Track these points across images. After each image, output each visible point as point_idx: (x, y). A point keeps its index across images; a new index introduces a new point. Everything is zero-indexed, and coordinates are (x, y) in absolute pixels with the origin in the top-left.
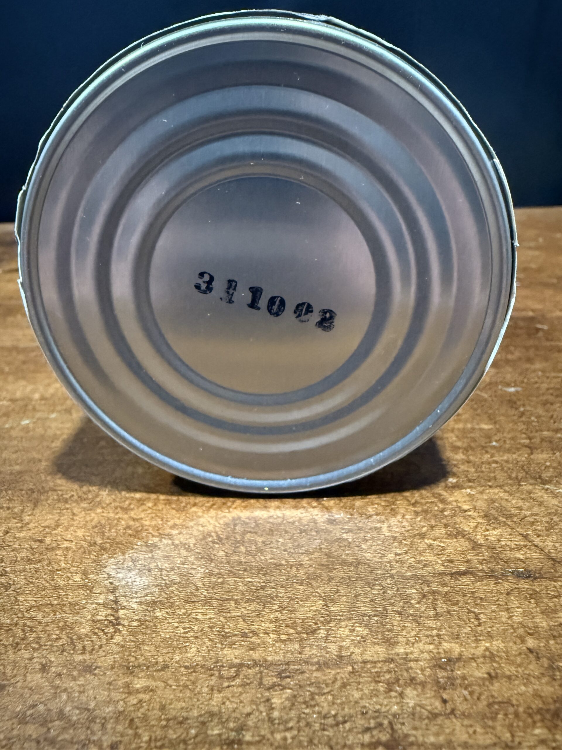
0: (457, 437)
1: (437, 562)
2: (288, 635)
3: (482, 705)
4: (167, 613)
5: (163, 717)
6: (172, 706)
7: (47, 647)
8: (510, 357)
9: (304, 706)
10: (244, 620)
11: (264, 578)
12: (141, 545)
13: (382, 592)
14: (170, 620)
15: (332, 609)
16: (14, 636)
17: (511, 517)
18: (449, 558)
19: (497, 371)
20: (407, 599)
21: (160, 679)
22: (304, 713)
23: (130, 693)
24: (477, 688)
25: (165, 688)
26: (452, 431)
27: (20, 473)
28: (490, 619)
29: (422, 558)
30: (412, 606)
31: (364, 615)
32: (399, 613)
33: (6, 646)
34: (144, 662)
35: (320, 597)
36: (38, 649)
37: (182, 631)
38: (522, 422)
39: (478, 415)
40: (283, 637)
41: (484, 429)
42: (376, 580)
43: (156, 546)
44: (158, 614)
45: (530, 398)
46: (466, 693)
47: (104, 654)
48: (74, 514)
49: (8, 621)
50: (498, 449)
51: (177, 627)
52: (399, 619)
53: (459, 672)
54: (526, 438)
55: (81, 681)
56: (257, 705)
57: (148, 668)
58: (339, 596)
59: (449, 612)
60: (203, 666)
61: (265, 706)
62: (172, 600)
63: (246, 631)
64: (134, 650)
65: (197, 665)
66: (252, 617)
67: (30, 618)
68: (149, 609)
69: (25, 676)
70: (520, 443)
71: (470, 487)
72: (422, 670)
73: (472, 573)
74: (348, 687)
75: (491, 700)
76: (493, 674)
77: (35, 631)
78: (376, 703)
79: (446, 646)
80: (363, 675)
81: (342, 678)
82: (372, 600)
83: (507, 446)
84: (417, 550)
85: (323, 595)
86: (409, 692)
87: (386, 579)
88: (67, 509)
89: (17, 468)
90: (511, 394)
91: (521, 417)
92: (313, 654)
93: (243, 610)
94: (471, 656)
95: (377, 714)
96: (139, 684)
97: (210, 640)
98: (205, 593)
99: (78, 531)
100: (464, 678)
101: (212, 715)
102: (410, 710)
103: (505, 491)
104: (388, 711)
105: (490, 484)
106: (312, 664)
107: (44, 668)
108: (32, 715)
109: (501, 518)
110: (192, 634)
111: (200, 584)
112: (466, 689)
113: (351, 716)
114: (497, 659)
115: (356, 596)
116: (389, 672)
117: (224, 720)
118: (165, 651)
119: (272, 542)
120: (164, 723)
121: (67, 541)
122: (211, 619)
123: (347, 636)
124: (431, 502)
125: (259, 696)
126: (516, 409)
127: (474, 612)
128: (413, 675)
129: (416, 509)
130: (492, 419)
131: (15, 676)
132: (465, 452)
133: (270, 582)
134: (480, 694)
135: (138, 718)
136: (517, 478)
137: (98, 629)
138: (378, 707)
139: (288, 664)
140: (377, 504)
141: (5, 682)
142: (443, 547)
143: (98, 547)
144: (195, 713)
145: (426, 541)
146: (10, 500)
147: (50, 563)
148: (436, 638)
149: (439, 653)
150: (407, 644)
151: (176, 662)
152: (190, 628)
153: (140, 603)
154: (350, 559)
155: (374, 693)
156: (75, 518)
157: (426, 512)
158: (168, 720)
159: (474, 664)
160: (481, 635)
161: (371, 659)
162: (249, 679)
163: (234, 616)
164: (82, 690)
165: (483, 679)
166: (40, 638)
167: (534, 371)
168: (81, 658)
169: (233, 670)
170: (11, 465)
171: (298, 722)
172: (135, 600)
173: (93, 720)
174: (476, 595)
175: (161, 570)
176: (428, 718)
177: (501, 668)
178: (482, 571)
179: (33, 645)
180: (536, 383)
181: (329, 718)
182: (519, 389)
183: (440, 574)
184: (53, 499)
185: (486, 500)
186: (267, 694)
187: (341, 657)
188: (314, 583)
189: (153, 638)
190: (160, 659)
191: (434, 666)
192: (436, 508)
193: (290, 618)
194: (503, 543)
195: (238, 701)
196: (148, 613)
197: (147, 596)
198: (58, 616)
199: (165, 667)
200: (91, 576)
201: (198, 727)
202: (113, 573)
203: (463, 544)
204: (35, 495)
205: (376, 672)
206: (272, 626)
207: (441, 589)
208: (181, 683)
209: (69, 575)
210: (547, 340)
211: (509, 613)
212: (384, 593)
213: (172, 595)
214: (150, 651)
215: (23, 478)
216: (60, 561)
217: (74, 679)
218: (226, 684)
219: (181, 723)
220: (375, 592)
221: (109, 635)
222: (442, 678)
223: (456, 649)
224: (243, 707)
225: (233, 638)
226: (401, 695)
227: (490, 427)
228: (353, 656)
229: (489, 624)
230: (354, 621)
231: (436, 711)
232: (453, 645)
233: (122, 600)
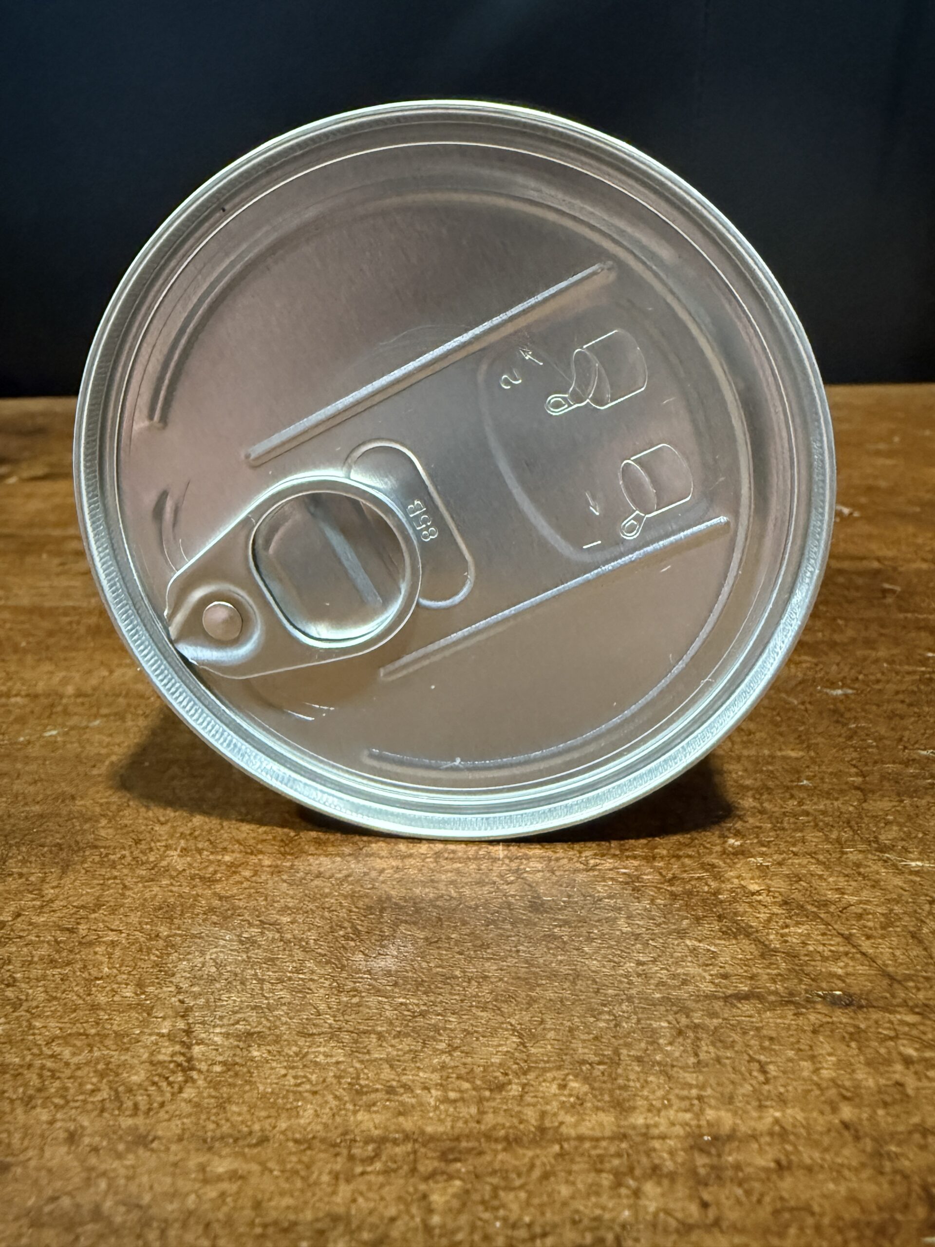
0: (746, 770)
1: (704, 978)
2: (461, 1091)
3: (764, 1213)
4: (269, 1052)
5: (257, 1221)
6: (273, 1203)
7: (77, 1104)
8: (837, 637)
9: (481, 1208)
10: (392, 1067)
11: (425, 997)
12: (231, 940)
13: (612, 1024)
14: (274, 1064)
15: (533, 1050)
16: (26, 1085)
17: (825, 905)
18: (722, 971)
19: (815, 660)
20: (652, 1036)
21: (253, 1159)
22: (480, 1219)
23: (206, 1181)
24: (757, 1185)
25: (262, 1173)
26: (739, 759)
27: (41, 816)
28: (784, 1072)
29: (680, 971)
30: (660, 1048)
31: (583, 1062)
32: (639, 1060)
33: (12, 1101)
34: (230, 1131)
35: (514, 1030)
36: (62, 1107)
37: (292, 1081)
38: (852, 746)
39: (781, 734)
40: (452, 1095)
41: (790, 758)
42: (605, 1005)
43: (255, 942)
44: (256, 1053)
45: (867, 707)
46: (739, 1192)
47: (167, 1117)
48: (125, 887)
49: (17, 1060)
50: (811, 792)
51: (285, 1075)
52: (638, 1069)
53: (730, 1159)
54: (857, 775)
55: (130, 1160)
56: (408, 1205)
57: (236, 1140)
58: (544, 1029)
59: (718, 1060)
60: (323, 1140)
61: (419, 1208)
62: (277, 1032)
63: (394, 1084)
64: (214, 1111)
65: (314, 1138)
66: (405, 1061)
67: (52, 1056)
68: (241, 1044)
69: (42, 1150)
70: (847, 783)
71: (763, 855)
72: (672, 1153)
73: (760, 998)
74: (552, 1179)
75: (779, 1205)
76: (784, 1162)
77: (59, 1078)
78: (596, 1205)
79: (710, 1114)
80: (578, 1159)
81: (544, 1164)
82: (596, 1038)
83: (826, 787)
84: (672, 957)
85: (519, 1027)
86: (649, 1187)
87: (620, 1004)
88: (115, 878)
89: (37, 808)
90: (835, 699)
91: (850, 738)
92: (498, 1124)
93: (390, 1049)
94: (750, 1132)
95: (595, 1224)
96: (221, 1167)
97: (336, 1097)
98: (331, 1021)
99: (132, 915)
100: (738, 1167)
101: (335, 1219)
102: (649, 1218)
103: (819, 862)
104: (613, 1220)
105: (794, 849)
106: (496, 1140)
107: (72, 1138)
108: (51, 1213)
109: (809, 907)
110: (308, 1087)
111: (322, 1007)
112: (740, 1185)
113: (555, 1226)
114: (792, 1138)
115: (571, 1030)
116: (619, 1155)
117: (354, 1226)
118: (263, 1114)
119: (440, 939)
120: (258, 1230)
121: (112, 930)
122: (338, 1063)
123: (555, 1095)
124: (699, 879)
125: (411, 1189)
126: (844, 725)
127: (759, 1062)
128: (657, 1161)
129: (673, 889)
130: (802, 740)
131: (26, 1149)
132: (757, 796)
133: (434, 1004)
134: (762, 1195)
135: (218, 1221)
136: (838, 841)
137: (159, 1075)
138: (598, 1212)
139: (458, 1139)
140: (612, 879)
141: (9, 1159)
142: (713, 952)
143: (161, 942)
144: (309, 1215)
145: (688, 942)
146: (24, 862)
147: (85, 967)
148: (696, 1102)
149: (699, 1126)
150: (649, 1110)
151: (283, 1133)
152: (305, 1077)
153: (227, 1035)
154: (564, 970)
155: (594, 1188)
156: (128, 893)
157: (690, 894)
158: (265, 1226)
159: (755, 1146)
160: (768, 1098)
161: (590, 1133)
162: (395, 1162)
163: (376, 1060)
164: (131, 1173)
165: (767, 1170)
166: (66, 1089)
167: (877, 661)
168: (130, 1122)
169: (370, 1147)
170: (26, 804)
171: (472, 1232)
172: (218, 1030)
173: (146, 1223)
174: (765, 1032)
175: (261, 981)
176: (678, 1231)
177: (797, 1151)
178: (776, 993)
179: (57, 1100)
180: (878, 681)
181: (519, 1228)
182: (850, 691)
183: (707, 997)
184: (93, 862)
185: (787, 876)
186: (423, 1187)
187: (542, 1130)
188: (505, 1008)
189: (245, 1092)
190: (257, 1127)
191: (692, 1147)
192: (706, 888)
193: (465, 1064)
194: (811, 948)
195: (377, 1197)
196: (238, 1051)
197: (237, 1022)
198: (97, 1054)
199: (264, 1140)
200: (151, 989)
201: (311, 1238)
202: (185, 985)
203: (746, 948)
204: (63, 855)
205: (599, 1156)
206: (436, 1077)
207: (707, 1021)
208: (289, 1166)
209: (115, 986)
210: (901, 609)
211: (814, 1063)
212: (616, 1026)
213: (278, 1023)
214: (239, 1114)
215: (45, 826)
216: (102, 963)
217: (119, 1156)
218: (359, 1169)
219: (286, 1231)
220: (602, 1024)
221: (176, 1086)
222: (704, 1166)
223: (727, 1120)
224: (386, 1207)
225: (373, 1096)
226: (637, 1193)
227: (801, 754)
228: (564, 1130)
229: (781, 1081)
230: (566, 1071)
231: (691, 1221)
232: (723, 1113)
233: (198, 1028)
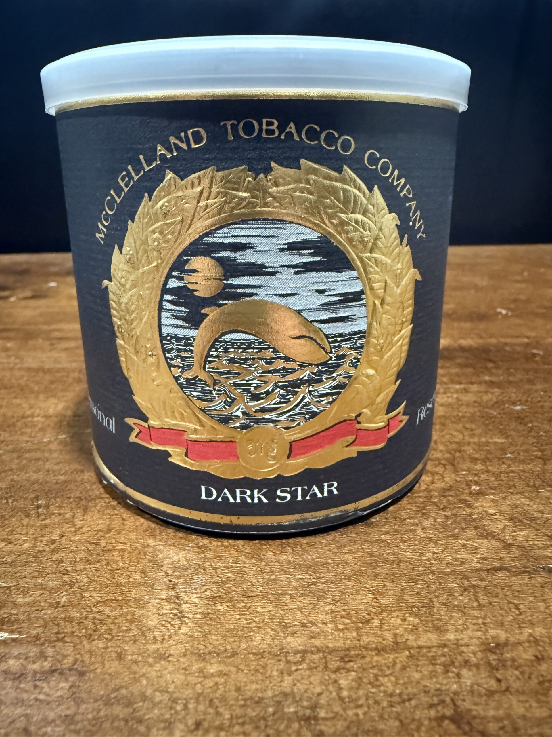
0: (474, 449)
1: (473, 560)
2: (344, 624)
3: (534, 682)
4: (228, 606)
5: (240, 697)
6: (248, 688)
7: (119, 638)
8: (511, 378)
9: (370, 686)
10: (302, 612)
11: (314, 575)
12: (192, 547)
13: (425, 586)
14: (232, 613)
15: (382, 601)
16: (86, 629)
17: (534, 520)
18: (482, 556)
19: (501, 391)
20: (450, 592)
21: (230, 664)
22: (371, 692)
23: (205, 677)
24: (526, 669)
25: (238, 672)
26: (469, 444)
27: (65, 482)
28: (530, 609)
29: (458, 556)
30: (455, 598)
31: (413, 607)
32: (445, 604)
33: (80, 637)
34: (214, 650)
35: (369, 591)
36: (111, 640)
37: (245, 622)
38: (532, 436)
39: (490, 430)
40: (341, 627)
41: (498, 443)
42: (419, 576)
43: (207, 547)
44: (219, 607)
45: (536, 415)
46: (517, 673)
47: (174, 643)
48: (123, 519)
49: (78, 615)
50: (514, 460)
51: (240, 619)
52: (445, 609)
53: (508, 655)
54: (537, 451)
55: (157, 667)
56: (326, 686)
57: (218, 654)
58: (387, 590)
59: (490, 603)
60: (270, 653)
61: (333, 687)
62: (230, 595)
63: (305, 621)
64: (202, 639)
65: (264, 652)
66: (308, 609)
67: (98, 612)
68: (210, 603)
69: (103, 663)
70: (533, 455)
71: (493, 494)
72: (474, 653)
73: (506, 569)
74: (408, 669)
75: (541, 679)
76: (540, 657)
77: (105, 624)
78: (437, 683)
79: (492, 632)
80: (420, 658)
81: (401, 662)
82: (418, 594)
83: (522, 458)
84: (452, 549)
85: (372, 589)
86: (464, 672)
87: (428, 575)
88: (117, 515)
89: (62, 478)
90: (518, 412)
91: (530, 432)
92: (370, 641)
93: (299, 603)
94: (516, 641)
95: (438, 692)
96: (212, 669)
97: (272, 630)
98: (261, 589)
99: (131, 534)
100: (513, 660)
101: (285, 695)
102: (469, 688)
103: (526, 497)
104: (448, 690)
105: (511, 491)
106: (371, 650)
107: (120, 657)
108: (115, 697)
109: (525, 521)
110: (255, 624)
111: (254, 581)
112: (516, 669)
113: (415, 695)
114: (541, 643)
115: (402, 590)
116: (444, 655)
117: (297, 699)
118: (232, 640)
119: (315, 543)
120: (242, 703)
121: (121, 543)
122: (270, 611)
123: (400, 625)
124: (459, 507)
125: (327, 678)
126: (525, 425)
127: (514, 603)
128: (467, 658)
129: (446, 513)
130: (503, 433)
131: (94, 663)
132: (483, 463)
133: (320, 578)
134: (531, 673)
135: (217, 698)
136: (534, 486)
137: (165, 621)
138: (438, 686)
139: (348, 650)
140: (409, 509)
141: (84, 669)
142: (475, 546)
143: (151, 549)
144: (270, 693)
145: (460, 541)
146: (60, 507)
147: (108, 563)
148: (482, 626)
149: (487, 639)
150: (456, 631)
151: (244, 650)
152: (252, 619)
153: (201, 598)
154: (391, 558)
155: (433, 673)
156: (126, 523)
157: (455, 515)
158: (245, 700)
159: (521, 648)
160: (523, 623)
161: (425, 644)
162: (315, 663)
163: (291, 609)
164: (159, 674)
165: (532, 661)
166: (111, 630)
167: (537, 391)
168: (154, 647)
169: (299, 656)
170: (55, 476)
171: (367, 700)
172: (195, 595)
173: (175, 701)
174: (513, 588)
175: (215, 569)
176: (486, 694)
177: (545, 650)
178: (516, 567)
179: (106, 636)
180: (539, 402)
181: (394, 696)
182: (524, 407)
183: (477, 570)
184: (101, 506)
185: (509, 505)
186: (333, 676)
187: (397, 643)
188: (361, 579)
189: (218, 628)
190: (228, 647)
191: (485, 650)
192: (464, 513)
193: (344, 610)
194: (531, 543)
195: (308, 683)
196: (210, 607)
197: (206, 591)
198: (125, 610)
199: (234, 654)
200: (151, 574)
201: (274, 705)
202: (170, 572)
203: (494, 544)
204: (83, 503)
205: (433, 656)
206: (329, 617)
207: (480, 583)
208: (252, 668)
209: (129, 573)
210: (544, 363)
211: (545, 603)
212: (428, 587)
213: (229, 591)
214: (217, 640)
215: (69, 487)
216: (118, 561)
217: (151, 666)
218: (294, 668)
219: (257, 702)
220: (419, 586)
221: (176, 626)
222: (494, 660)
223: (503, 635)
224: (314, 688)
225: (294, 628)
226: (458, 675)
227: (503, 441)
228: (409, 643)
229: (529, 613)
230: (404, 612)
231: (492, 689)
232: (499, 631)
233: (182, 595)
